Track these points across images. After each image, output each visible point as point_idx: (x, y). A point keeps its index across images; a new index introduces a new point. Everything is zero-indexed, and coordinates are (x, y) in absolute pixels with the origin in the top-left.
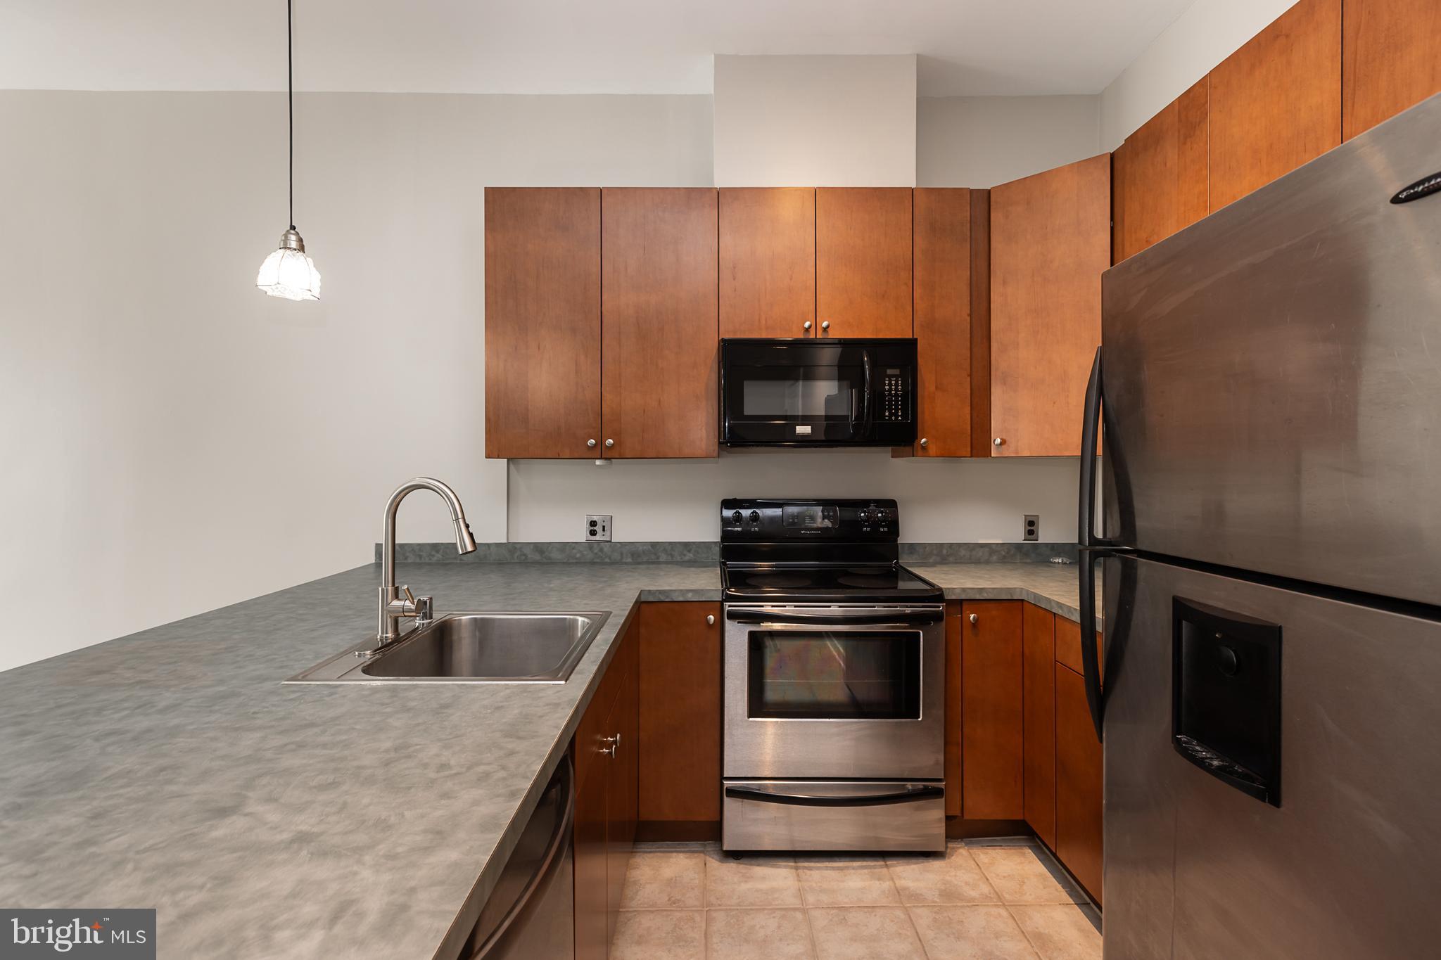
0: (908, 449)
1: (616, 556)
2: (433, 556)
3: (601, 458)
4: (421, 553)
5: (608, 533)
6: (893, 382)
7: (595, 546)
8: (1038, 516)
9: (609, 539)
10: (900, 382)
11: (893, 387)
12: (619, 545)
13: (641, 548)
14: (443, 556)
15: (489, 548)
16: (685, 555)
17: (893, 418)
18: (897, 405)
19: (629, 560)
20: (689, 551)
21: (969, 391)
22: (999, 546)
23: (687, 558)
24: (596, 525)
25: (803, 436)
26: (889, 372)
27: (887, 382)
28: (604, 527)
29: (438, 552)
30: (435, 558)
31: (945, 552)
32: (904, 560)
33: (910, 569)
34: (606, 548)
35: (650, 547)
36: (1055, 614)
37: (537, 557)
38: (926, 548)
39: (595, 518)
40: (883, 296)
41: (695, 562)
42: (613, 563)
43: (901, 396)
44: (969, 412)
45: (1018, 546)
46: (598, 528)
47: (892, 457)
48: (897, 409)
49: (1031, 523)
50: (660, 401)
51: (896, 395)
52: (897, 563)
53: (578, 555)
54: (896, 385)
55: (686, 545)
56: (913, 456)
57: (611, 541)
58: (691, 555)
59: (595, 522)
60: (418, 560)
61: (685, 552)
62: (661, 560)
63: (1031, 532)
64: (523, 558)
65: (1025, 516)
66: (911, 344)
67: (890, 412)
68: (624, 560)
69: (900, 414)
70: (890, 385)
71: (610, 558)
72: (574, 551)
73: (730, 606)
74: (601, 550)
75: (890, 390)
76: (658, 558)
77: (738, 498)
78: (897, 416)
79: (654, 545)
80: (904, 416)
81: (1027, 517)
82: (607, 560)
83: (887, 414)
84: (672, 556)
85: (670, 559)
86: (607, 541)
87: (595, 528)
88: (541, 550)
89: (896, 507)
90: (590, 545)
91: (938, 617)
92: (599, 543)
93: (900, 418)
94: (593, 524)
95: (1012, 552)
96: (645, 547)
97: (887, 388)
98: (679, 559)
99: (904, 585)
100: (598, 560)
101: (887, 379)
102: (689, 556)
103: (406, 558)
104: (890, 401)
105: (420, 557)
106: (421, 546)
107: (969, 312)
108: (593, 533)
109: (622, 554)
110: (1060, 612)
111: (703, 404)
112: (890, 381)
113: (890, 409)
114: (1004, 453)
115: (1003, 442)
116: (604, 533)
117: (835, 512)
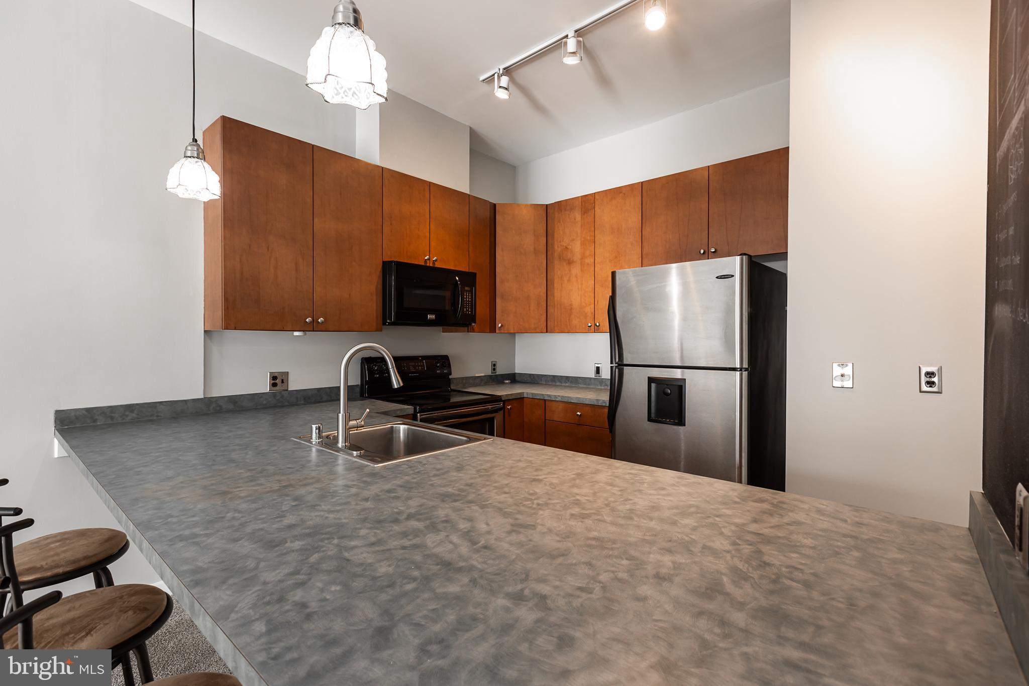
0: (466, 328)
1: (292, 400)
2: (127, 416)
3: (299, 330)
4: (113, 415)
5: (285, 384)
7: (277, 394)
8: (496, 361)
9: (286, 389)
10: (470, 294)
11: (468, 297)
12: (295, 392)
13: (310, 393)
14: (138, 414)
15: (186, 404)
17: (467, 312)
18: (469, 305)
19: (303, 402)
24: (276, 380)
26: (467, 288)
28: (282, 380)
29: (132, 411)
30: (130, 418)
31: (464, 381)
33: (460, 389)
34: (286, 394)
35: (317, 392)
36: (545, 400)
37: (231, 407)
39: (275, 374)
42: (290, 405)
43: (471, 301)
44: (489, 310)
45: (490, 376)
46: (278, 381)
47: (443, 332)
48: (469, 308)
49: (494, 365)
50: (350, 295)
51: (468, 301)
52: (451, 388)
53: (265, 402)
56: (468, 332)
59: (275, 376)
60: (110, 422)
63: (494, 369)
64: (218, 408)
65: (491, 362)
66: (474, 275)
67: (466, 310)
68: (299, 402)
69: (470, 310)
70: (466, 295)
71: (288, 401)
72: (262, 399)
74: (282, 397)
75: (466, 298)
77: (372, 356)
80: (472, 311)
81: (493, 362)
82: (286, 403)
84: (330, 397)
85: (329, 399)
88: (236, 401)
89: (449, 359)
90: (274, 395)
91: (500, 409)
92: (280, 392)
94: (274, 378)
95: (488, 380)
96: (312, 392)
99: (455, 399)
100: (279, 404)
103: (95, 421)
104: (466, 304)
105: (112, 418)
106: (112, 409)
107: (489, 262)
108: (274, 385)
109: (296, 398)
110: (549, 399)
111: (375, 298)
112: (466, 293)
113: (466, 308)
114: (502, 331)
115: (502, 326)
116: (283, 384)
117: (423, 363)
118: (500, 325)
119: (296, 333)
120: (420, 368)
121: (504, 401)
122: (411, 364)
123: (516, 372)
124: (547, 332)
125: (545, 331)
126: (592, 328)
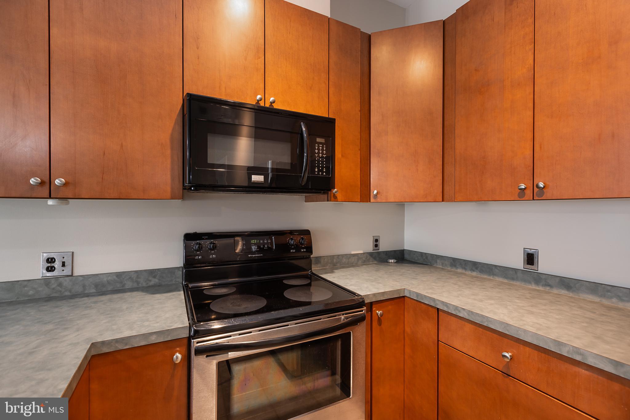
0: (326, 196)
1: (78, 289)
3: (50, 197)
5: (68, 268)
6: (321, 148)
7: (53, 281)
8: (379, 236)
9: (69, 274)
10: (325, 148)
11: (321, 151)
12: (81, 278)
13: (105, 279)
16: (150, 281)
17: (320, 173)
18: (322, 163)
19: (94, 291)
20: (155, 277)
21: (359, 160)
22: (362, 255)
23: (152, 283)
24: (54, 262)
25: (257, 183)
26: (318, 140)
27: (317, 147)
28: (63, 263)
32: (315, 269)
33: (322, 276)
34: (66, 282)
35: (115, 277)
36: (438, 309)
38: (325, 259)
39: (52, 255)
40: (311, 88)
41: (160, 286)
42: (73, 296)
43: (326, 158)
44: (359, 173)
45: (371, 254)
46: (57, 265)
47: (306, 202)
48: (323, 167)
49: (376, 241)
50: (122, 146)
51: (322, 157)
52: (311, 271)
53: (30, 292)
54: (323, 150)
55: (152, 273)
56: (328, 201)
57: (72, 275)
58: (157, 280)
59: (52, 259)
61: (150, 278)
62: (127, 287)
63: (376, 246)
65: (373, 236)
66: (330, 122)
67: (318, 169)
68: (86, 292)
69: (324, 170)
70: (319, 149)
71: (70, 291)
72: (27, 288)
73: (198, 343)
74: (60, 285)
75: (319, 153)
76: (123, 286)
77: (198, 232)
78: (323, 172)
79: (119, 275)
80: (327, 172)
81: (374, 237)
82: (67, 293)
83: (316, 170)
84: (138, 283)
85: (135, 285)
86: (68, 276)
87: (52, 265)
89: (310, 234)
90: (46, 281)
92: (56, 278)
93: (324, 174)
94: (51, 260)
95: (368, 258)
96: (109, 278)
97: (317, 151)
98: (144, 284)
100: (55, 295)
101: (316, 145)
102: (154, 281)
104: (319, 161)
107: (360, 109)
108: (50, 269)
109: (84, 286)
110: (445, 309)
111: (168, 152)
112: (319, 147)
113: (318, 167)
114: (379, 200)
115: (377, 193)
116: (63, 268)
117: (272, 240)
118: (375, 192)
119: (50, 202)
120: (266, 246)
121: (371, 306)
122: (253, 242)
123: (405, 249)
124: (443, 201)
125: (441, 201)
126: (529, 192)
